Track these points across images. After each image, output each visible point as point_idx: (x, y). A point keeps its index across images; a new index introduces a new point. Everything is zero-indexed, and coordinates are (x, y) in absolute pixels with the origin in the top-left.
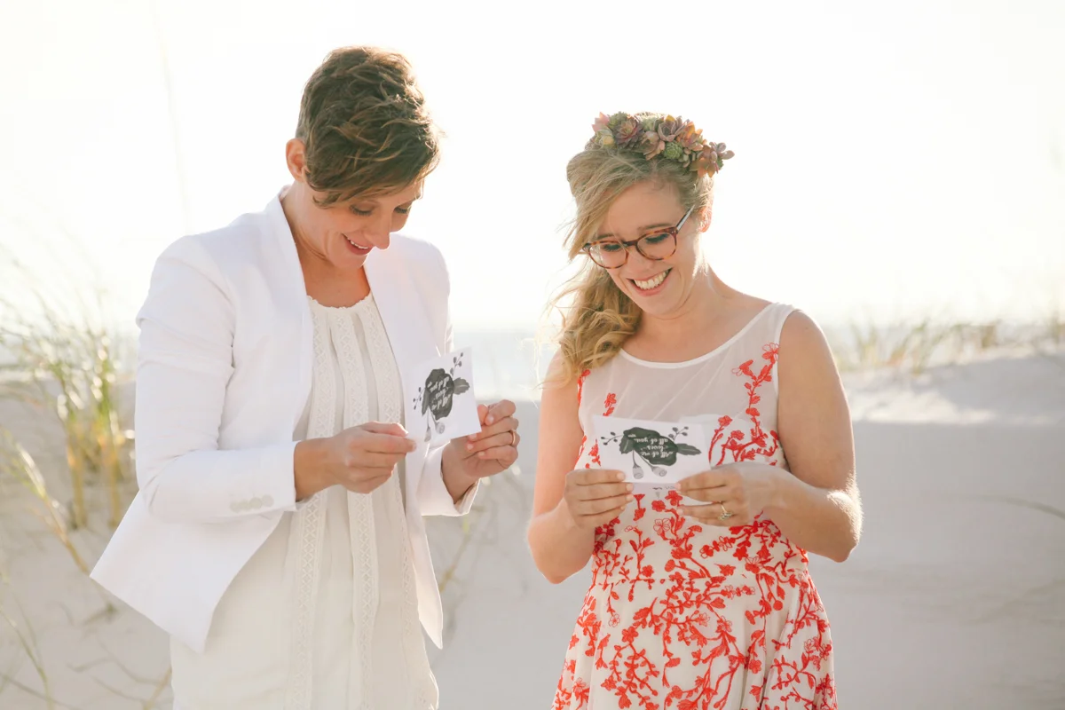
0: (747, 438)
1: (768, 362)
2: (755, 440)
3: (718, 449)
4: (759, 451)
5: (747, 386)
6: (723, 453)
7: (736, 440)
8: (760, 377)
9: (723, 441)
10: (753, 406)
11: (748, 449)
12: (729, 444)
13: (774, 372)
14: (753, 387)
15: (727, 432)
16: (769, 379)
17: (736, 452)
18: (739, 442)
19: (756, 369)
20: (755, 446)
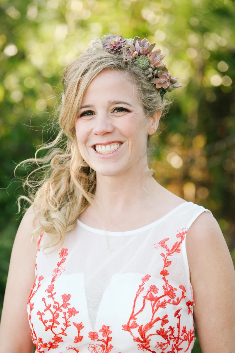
0: (161, 292)
1: (179, 240)
2: (167, 294)
3: (140, 299)
4: (169, 302)
5: (162, 255)
6: (144, 302)
7: (153, 293)
8: (172, 250)
9: (144, 293)
10: (166, 268)
11: (161, 300)
12: (148, 296)
13: (183, 246)
14: (166, 256)
15: (147, 286)
16: (178, 251)
17: (153, 302)
18: (155, 295)
19: (170, 245)
20: (167, 298)
